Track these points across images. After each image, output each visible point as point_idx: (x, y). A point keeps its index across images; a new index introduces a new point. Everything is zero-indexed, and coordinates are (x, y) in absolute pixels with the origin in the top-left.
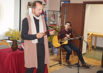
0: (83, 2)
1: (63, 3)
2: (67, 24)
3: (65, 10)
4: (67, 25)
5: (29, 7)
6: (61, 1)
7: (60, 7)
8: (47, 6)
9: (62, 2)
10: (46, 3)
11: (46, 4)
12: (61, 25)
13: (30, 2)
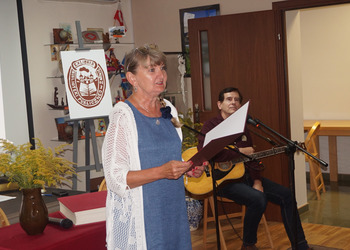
0: (274, 3)
1: (192, 16)
2: (228, 95)
3: (205, 45)
4: (230, 99)
5: (57, 47)
6: (182, 12)
7: (183, 35)
8: (128, 37)
9: (188, 16)
10: (122, 24)
11: (122, 28)
12: (197, 106)
13: (61, 30)
